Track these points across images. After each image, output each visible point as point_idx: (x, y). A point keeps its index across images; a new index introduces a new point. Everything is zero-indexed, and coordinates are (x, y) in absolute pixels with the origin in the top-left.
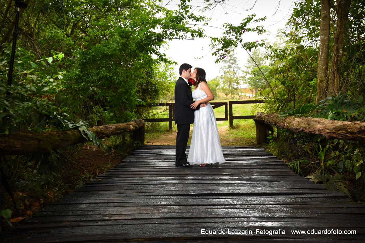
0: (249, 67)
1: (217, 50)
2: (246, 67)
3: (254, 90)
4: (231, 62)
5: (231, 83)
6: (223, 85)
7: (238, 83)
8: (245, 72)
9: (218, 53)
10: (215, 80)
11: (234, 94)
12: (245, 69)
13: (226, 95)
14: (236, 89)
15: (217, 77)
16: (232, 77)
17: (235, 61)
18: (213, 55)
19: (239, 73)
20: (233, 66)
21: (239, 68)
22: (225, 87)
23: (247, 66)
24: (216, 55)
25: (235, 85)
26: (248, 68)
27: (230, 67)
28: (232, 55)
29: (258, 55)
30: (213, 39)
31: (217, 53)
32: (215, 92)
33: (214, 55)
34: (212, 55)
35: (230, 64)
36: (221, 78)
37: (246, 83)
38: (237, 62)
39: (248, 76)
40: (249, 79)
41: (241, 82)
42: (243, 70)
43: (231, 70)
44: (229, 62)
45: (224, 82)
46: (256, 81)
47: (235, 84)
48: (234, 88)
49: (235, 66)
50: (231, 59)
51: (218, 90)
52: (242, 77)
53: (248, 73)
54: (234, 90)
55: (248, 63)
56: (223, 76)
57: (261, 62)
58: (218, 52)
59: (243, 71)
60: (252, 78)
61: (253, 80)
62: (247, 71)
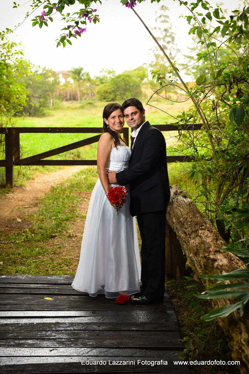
0: (194, 49)
2: (189, 48)
4: (168, 39)
8: (188, 57)
10: (139, 69)
11: (169, 91)
15: (145, 64)
17: (173, 39)
19: (179, 59)
21: (178, 50)
23: (192, 47)
26: (192, 49)
28: (168, 29)
32: (140, 89)
36: (151, 66)
37: (189, 74)
39: (193, 63)
40: (194, 68)
42: (184, 54)
46: (204, 72)
49: (174, 46)
50: (166, 36)
51: (145, 86)
52: (184, 65)
53: (192, 58)
55: (193, 41)
56: (154, 63)
59: (185, 56)
60: (198, 66)
61: (200, 70)
62: (191, 55)
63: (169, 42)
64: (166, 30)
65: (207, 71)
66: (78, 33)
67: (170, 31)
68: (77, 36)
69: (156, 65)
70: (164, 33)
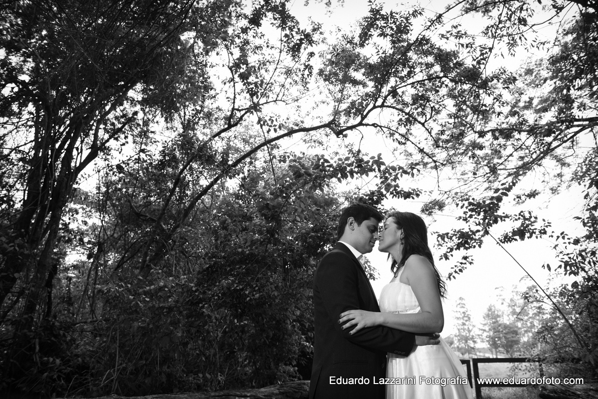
0: (485, 325)
1: (449, 250)
2: (482, 324)
3: (494, 350)
4: (466, 319)
5: (466, 342)
6: (458, 344)
7: (475, 342)
8: (482, 330)
9: (452, 255)
10: (449, 337)
11: (471, 353)
12: (482, 327)
13: (462, 354)
14: (473, 348)
16: (468, 335)
17: (469, 318)
18: (442, 258)
19: (475, 331)
20: (467, 323)
21: (474, 326)
22: (460, 346)
23: (484, 323)
24: (447, 258)
25: (471, 344)
27: (464, 324)
29: (494, 312)
30: (439, 236)
31: (448, 254)
33: (444, 259)
34: (440, 259)
35: (464, 322)
36: (456, 336)
37: (484, 342)
38: (472, 320)
39: (485, 334)
40: (487, 337)
41: (478, 341)
43: (466, 327)
44: (463, 320)
45: (459, 340)
47: (471, 342)
48: (471, 347)
50: (464, 316)
52: (479, 335)
53: (485, 331)
54: (471, 350)
55: (484, 320)
57: (498, 319)
58: (451, 253)
59: (479, 329)
60: (490, 336)
61: (492, 338)
62: (484, 328)
63: (466, 321)
64: (464, 313)
65: (496, 339)
66: (461, 271)
67: (467, 313)
68: (460, 273)
69: (459, 335)
70: (463, 315)
